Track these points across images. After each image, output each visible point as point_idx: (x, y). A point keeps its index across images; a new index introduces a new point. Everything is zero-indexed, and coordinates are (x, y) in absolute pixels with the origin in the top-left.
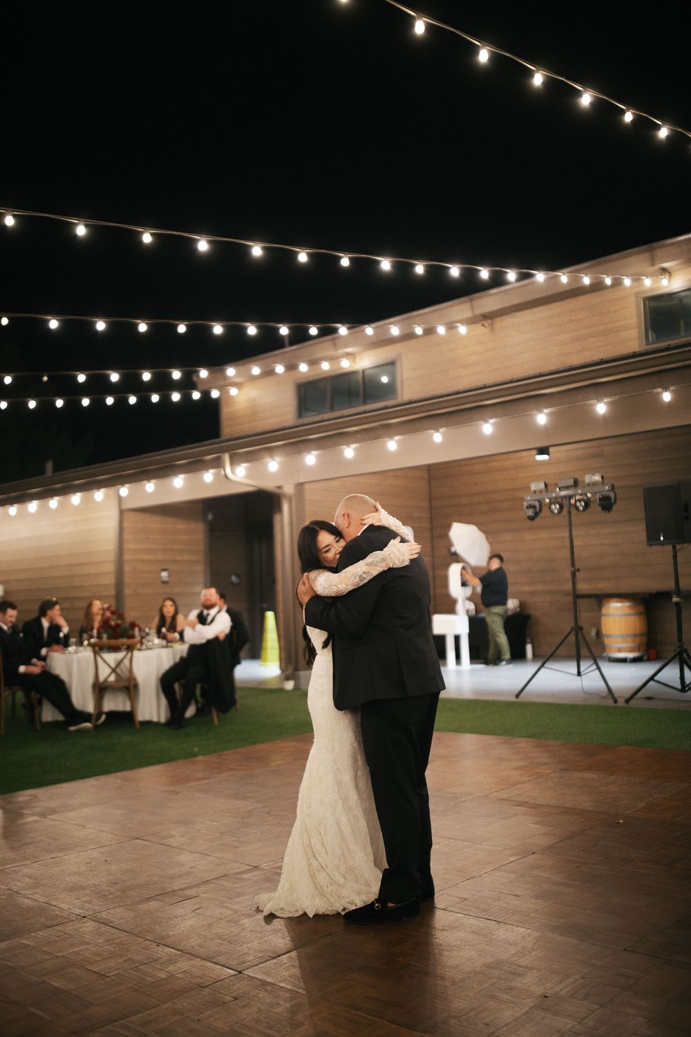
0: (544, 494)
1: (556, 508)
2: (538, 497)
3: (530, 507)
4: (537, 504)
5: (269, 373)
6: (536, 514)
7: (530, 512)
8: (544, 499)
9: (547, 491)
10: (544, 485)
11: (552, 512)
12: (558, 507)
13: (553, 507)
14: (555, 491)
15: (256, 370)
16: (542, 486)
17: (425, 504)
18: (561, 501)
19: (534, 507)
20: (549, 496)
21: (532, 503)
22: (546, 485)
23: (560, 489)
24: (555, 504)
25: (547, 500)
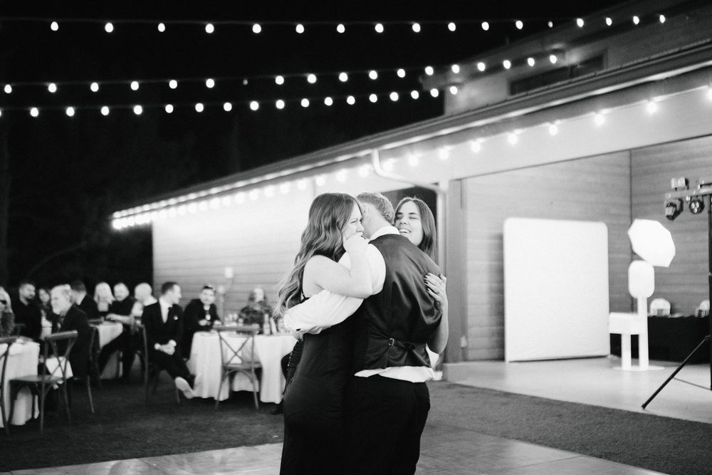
0: (686, 191)
1: (696, 206)
2: (678, 194)
3: (672, 205)
4: (678, 203)
5: (495, 69)
6: (677, 213)
7: (670, 211)
8: (685, 198)
9: (688, 188)
10: (684, 182)
11: (692, 211)
12: (698, 205)
13: (693, 205)
14: (696, 188)
15: (481, 66)
16: (681, 182)
17: (626, 201)
18: (701, 200)
19: (675, 206)
20: (690, 194)
21: (673, 201)
22: (687, 182)
23: (701, 186)
24: (695, 202)
25: (688, 199)
